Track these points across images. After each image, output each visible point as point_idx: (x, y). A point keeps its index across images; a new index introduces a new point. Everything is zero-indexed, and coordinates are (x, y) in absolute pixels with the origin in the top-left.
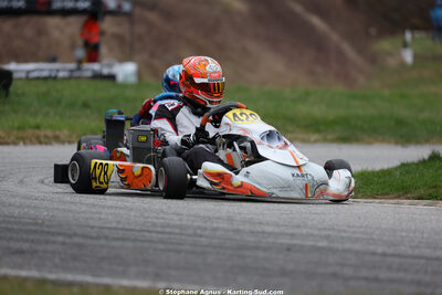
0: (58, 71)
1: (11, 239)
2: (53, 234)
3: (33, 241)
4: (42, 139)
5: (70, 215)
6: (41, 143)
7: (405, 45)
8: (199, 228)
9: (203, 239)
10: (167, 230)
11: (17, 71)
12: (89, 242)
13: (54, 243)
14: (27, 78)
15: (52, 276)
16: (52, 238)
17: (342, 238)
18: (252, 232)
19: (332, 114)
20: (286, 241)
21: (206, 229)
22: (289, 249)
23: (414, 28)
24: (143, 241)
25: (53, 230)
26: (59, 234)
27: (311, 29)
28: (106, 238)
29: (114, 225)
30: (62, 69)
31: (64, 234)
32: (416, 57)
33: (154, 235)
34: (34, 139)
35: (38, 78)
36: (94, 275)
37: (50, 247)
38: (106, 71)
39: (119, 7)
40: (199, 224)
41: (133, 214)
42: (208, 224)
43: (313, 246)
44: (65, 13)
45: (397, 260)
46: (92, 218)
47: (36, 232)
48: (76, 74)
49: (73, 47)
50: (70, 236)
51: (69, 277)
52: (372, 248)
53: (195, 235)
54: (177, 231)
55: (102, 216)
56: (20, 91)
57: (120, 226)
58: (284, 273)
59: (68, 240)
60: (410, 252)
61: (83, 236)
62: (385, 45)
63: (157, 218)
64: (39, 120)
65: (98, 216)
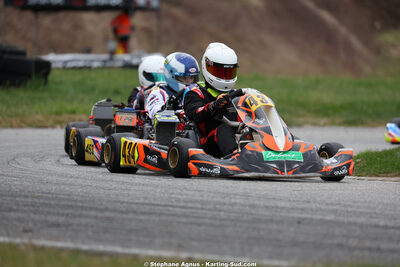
0: (92, 61)
1: (49, 213)
2: (86, 208)
3: (67, 215)
5: (102, 191)
8: (218, 203)
9: (222, 213)
10: (190, 205)
11: (55, 62)
12: (119, 215)
13: (88, 217)
14: (64, 68)
15: (85, 247)
16: (84, 212)
17: (348, 212)
18: (267, 207)
19: (340, 99)
20: (296, 215)
21: (225, 204)
22: (299, 223)
24: (168, 215)
26: (91, 209)
27: (322, 23)
28: (135, 212)
29: (141, 201)
30: (96, 59)
31: (96, 209)
33: (178, 209)
35: (74, 68)
36: (123, 246)
37: (83, 221)
38: (135, 62)
39: (148, 3)
40: (219, 199)
41: (159, 190)
42: (227, 200)
43: (321, 220)
44: (99, 9)
45: (397, 232)
46: (121, 195)
47: (70, 207)
48: (109, 64)
49: (106, 40)
50: (102, 211)
51: (101, 248)
52: (374, 221)
53: (215, 210)
54: (199, 206)
55: (131, 193)
56: (57, 80)
57: (147, 201)
58: (295, 244)
59: (100, 215)
61: (114, 211)
62: (388, 37)
63: (180, 194)
64: (75, 106)
65: (127, 192)
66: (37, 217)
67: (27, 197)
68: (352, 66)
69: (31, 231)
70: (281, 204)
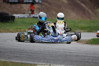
0: (25, 16)
1: (15, 54)
3: (19, 54)
4: (22, 31)
5: (28, 48)
8: (57, 51)
9: (58, 54)
10: (50, 52)
11: (16, 16)
13: (24, 54)
14: (18, 18)
15: (24, 62)
16: (24, 53)
17: (89, 53)
18: (69, 52)
19: (86, 26)
20: (76, 54)
21: (58, 51)
22: (77, 56)
25: (24, 52)
26: (25, 53)
27: (82, 7)
28: (36, 53)
29: (38, 51)
30: (26, 16)
31: (26, 53)
33: (47, 53)
35: (21, 18)
36: (33, 62)
37: (23, 56)
38: (36, 16)
39: (39, 2)
40: (57, 50)
41: (42, 48)
43: (82, 55)
44: (27, 3)
46: (33, 49)
47: (20, 52)
48: (29, 17)
49: (28, 11)
50: (28, 53)
51: (28, 62)
52: (96, 56)
53: (56, 53)
54: (52, 52)
55: (35, 49)
56: (17, 21)
57: (39, 51)
58: (76, 61)
59: (27, 54)
61: (31, 53)
62: (98, 10)
63: (47, 49)
64: (21, 27)
65: (34, 48)
66: (12, 55)
67: (10, 50)
68: (90, 18)
69: (10, 58)
70: (72, 51)
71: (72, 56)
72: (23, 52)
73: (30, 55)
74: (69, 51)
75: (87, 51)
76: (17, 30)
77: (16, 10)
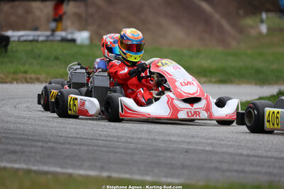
0: (39, 36)
1: (8, 144)
2: (35, 141)
3: (22, 145)
4: (29, 80)
5: (47, 129)
6: (27, 82)
7: (262, 21)
8: (129, 137)
9: (132, 145)
10: (109, 139)
11: (13, 36)
12: (59, 146)
13: (36, 146)
14: (19, 41)
15: (35, 168)
16: (34, 143)
17: (221, 145)
18: (164, 141)
19: (214, 65)
20: (185, 146)
21: (133, 138)
22: (186, 152)
23: (267, 11)
24: (93, 146)
25: (35, 138)
26: (39, 141)
27: (201, 11)
28: (70, 143)
29: (75, 135)
30: (42, 35)
31: (42, 141)
32: (269, 29)
33: (100, 142)
34: (23, 80)
35: (25, 41)
38: (69, 37)
40: (129, 135)
41: (87, 128)
42: (135, 135)
43: (203, 150)
45: (256, 159)
46: (60, 131)
48: (50, 38)
49: (48, 21)
50: (46, 142)
51: (46, 168)
52: (240, 151)
53: (127, 142)
54: (115, 139)
55: (67, 130)
56: (14, 49)
57: (79, 136)
58: (183, 167)
59: (45, 145)
60: (264, 154)
61: (55, 142)
62: (249, 21)
63: (102, 131)
64: (26, 68)
65: (64, 129)
68: (223, 42)
70: (173, 138)
71: (172, 151)
72: (32, 140)
73: (52, 148)
74: (163, 138)
75: (215, 139)
76: (15, 77)
77: (13, 18)
